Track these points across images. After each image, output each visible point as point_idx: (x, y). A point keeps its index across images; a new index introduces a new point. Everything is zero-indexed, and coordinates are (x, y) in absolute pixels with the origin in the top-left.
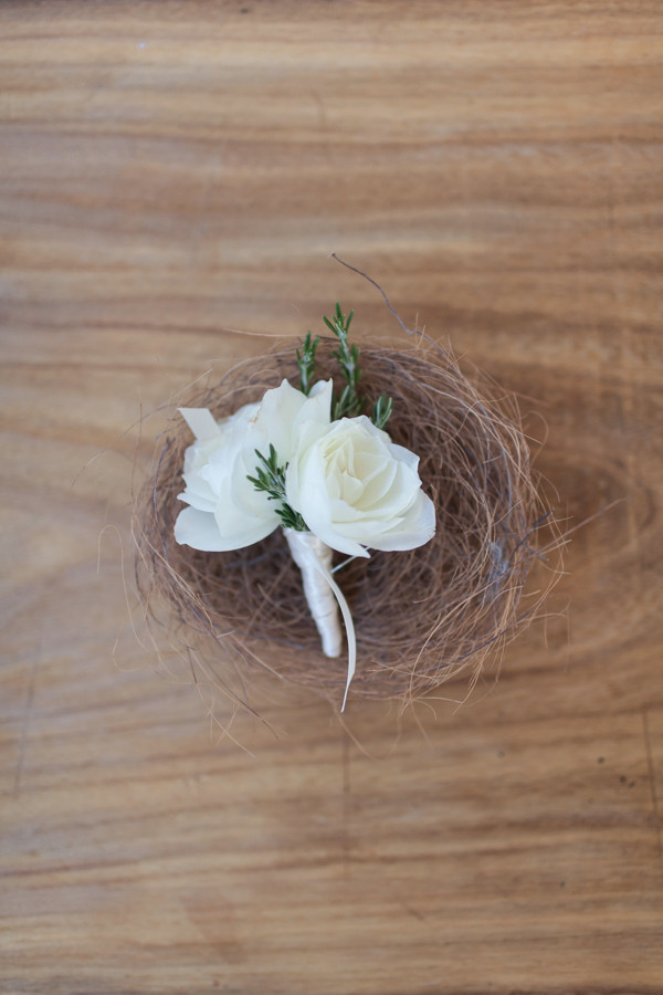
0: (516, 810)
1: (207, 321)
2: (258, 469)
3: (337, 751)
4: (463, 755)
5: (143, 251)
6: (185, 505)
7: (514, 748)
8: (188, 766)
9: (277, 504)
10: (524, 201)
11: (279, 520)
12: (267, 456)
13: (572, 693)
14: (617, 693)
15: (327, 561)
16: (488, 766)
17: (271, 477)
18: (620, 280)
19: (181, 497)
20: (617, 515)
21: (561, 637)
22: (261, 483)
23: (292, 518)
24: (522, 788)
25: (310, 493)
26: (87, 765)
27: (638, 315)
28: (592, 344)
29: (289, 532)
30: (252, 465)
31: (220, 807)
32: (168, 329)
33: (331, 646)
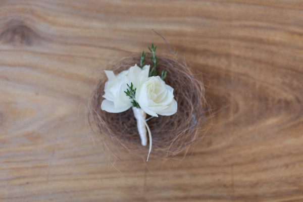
0: (194, 193)
1: (112, 45)
2: (127, 90)
3: (143, 173)
4: (180, 176)
5: (95, 24)
6: (104, 99)
7: (194, 175)
8: (99, 176)
9: (131, 100)
10: (207, 17)
11: (132, 105)
12: (130, 86)
13: (212, 160)
14: (225, 160)
15: (145, 117)
16: (187, 180)
17: (131, 92)
18: (232, 42)
19: (103, 96)
20: (227, 110)
21: (210, 144)
22: (128, 93)
23: (136, 104)
24: (196, 187)
25: (142, 97)
26: (69, 174)
27: (237, 52)
28: (223, 60)
29: (135, 109)
30: (126, 88)
31: (108, 188)
32: (101, 47)
33: (144, 142)
